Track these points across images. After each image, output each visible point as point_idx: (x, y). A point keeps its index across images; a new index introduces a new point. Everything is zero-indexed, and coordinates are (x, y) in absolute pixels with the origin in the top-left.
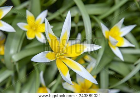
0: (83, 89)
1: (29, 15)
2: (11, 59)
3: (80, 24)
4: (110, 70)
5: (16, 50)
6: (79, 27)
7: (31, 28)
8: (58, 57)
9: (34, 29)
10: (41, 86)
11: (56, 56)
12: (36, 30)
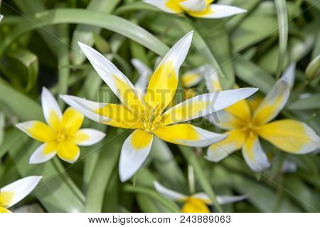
1: (29, 128)
5: (80, 202)
7: (56, 141)
8: (152, 129)
9: (63, 136)
11: (147, 130)
12: (67, 137)
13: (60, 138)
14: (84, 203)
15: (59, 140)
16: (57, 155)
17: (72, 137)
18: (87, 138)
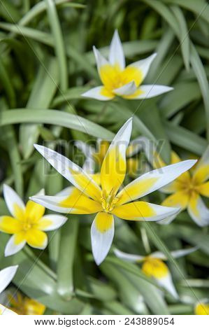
0: (187, 190)
2: (63, 299)
3: (57, 132)
4: (171, 119)
5: (52, 280)
6: (61, 137)
7: (23, 231)
8: (110, 210)
9: (29, 226)
10: (140, 265)
11: (107, 211)
12: (32, 225)
13: (26, 227)
14: (56, 281)
15: (26, 229)
16: (27, 244)
17: (37, 225)
18: (50, 223)
